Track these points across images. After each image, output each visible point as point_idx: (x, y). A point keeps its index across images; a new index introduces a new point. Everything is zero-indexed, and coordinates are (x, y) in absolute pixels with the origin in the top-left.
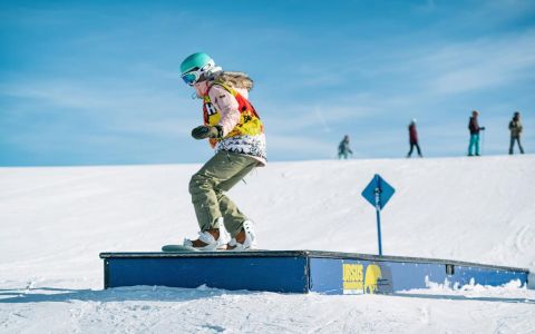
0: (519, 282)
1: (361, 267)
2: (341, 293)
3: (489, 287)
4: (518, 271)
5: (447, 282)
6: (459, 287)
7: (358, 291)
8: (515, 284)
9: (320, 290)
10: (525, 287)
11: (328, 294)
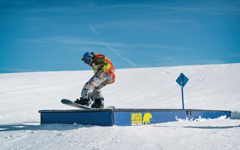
0: (225, 116)
1: (141, 114)
2: (131, 125)
3: (210, 119)
4: (226, 112)
5: (187, 118)
6: (194, 120)
7: (139, 124)
8: (223, 117)
9: (119, 124)
10: (229, 118)
11: (123, 126)
